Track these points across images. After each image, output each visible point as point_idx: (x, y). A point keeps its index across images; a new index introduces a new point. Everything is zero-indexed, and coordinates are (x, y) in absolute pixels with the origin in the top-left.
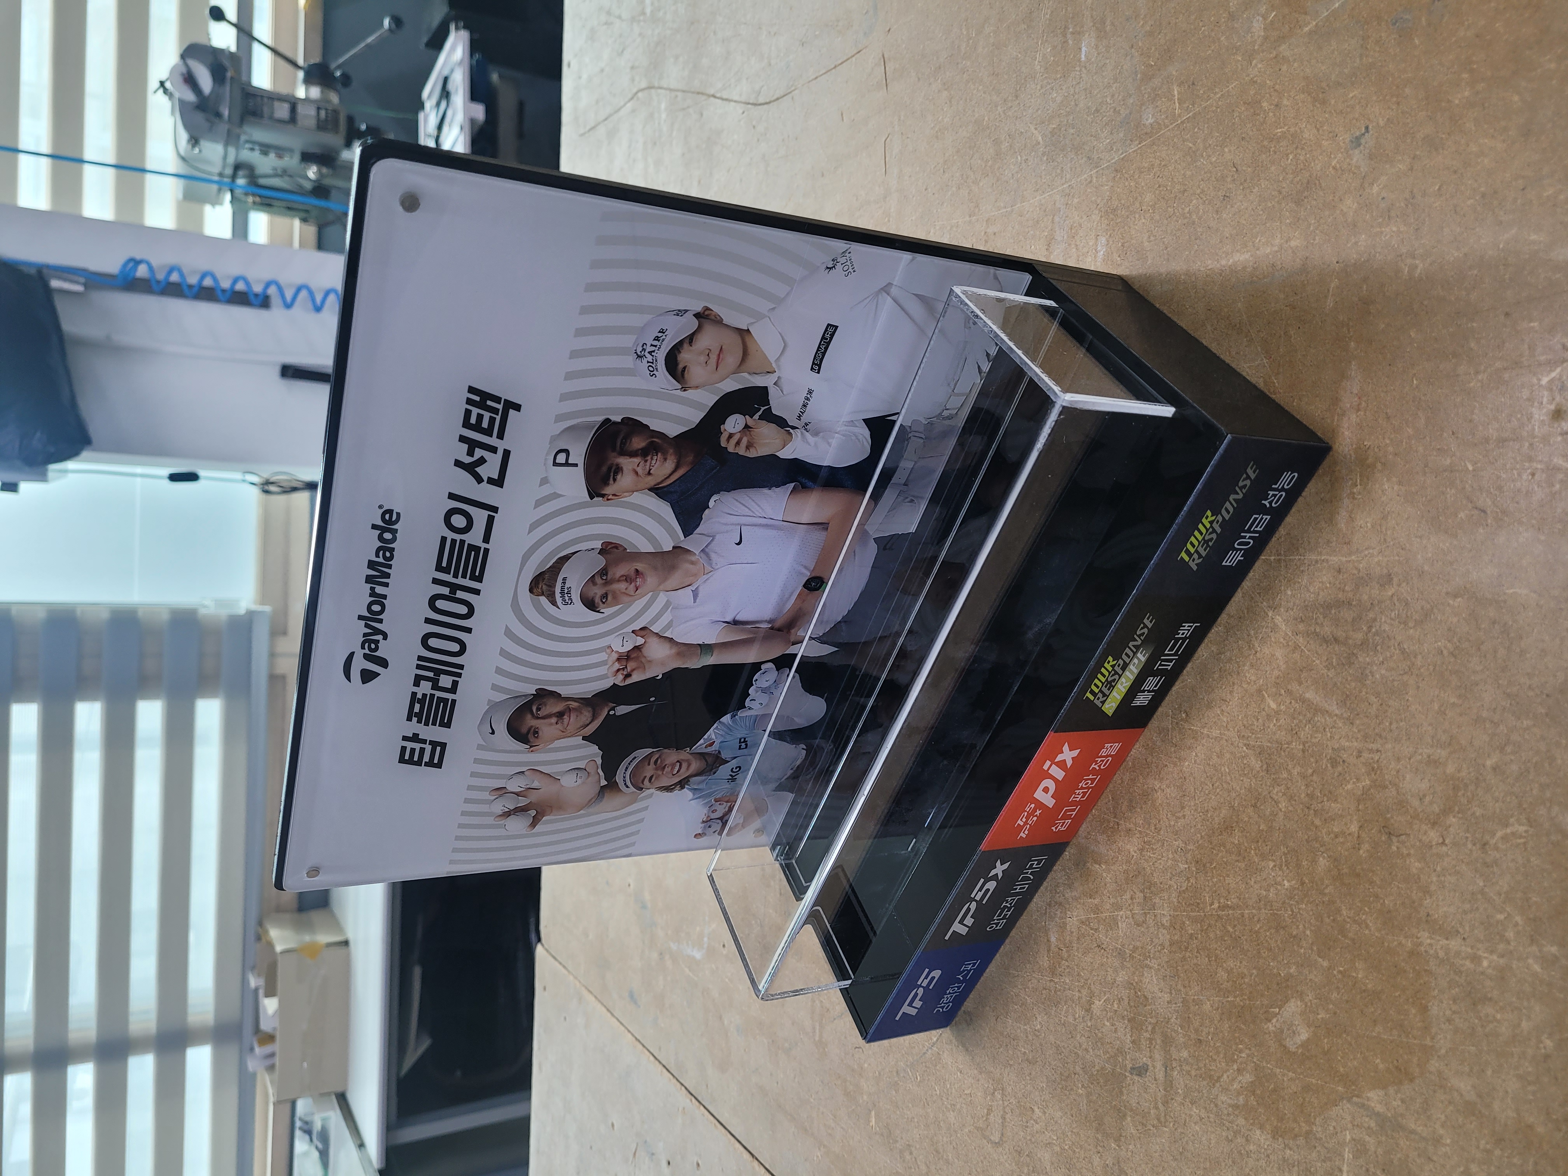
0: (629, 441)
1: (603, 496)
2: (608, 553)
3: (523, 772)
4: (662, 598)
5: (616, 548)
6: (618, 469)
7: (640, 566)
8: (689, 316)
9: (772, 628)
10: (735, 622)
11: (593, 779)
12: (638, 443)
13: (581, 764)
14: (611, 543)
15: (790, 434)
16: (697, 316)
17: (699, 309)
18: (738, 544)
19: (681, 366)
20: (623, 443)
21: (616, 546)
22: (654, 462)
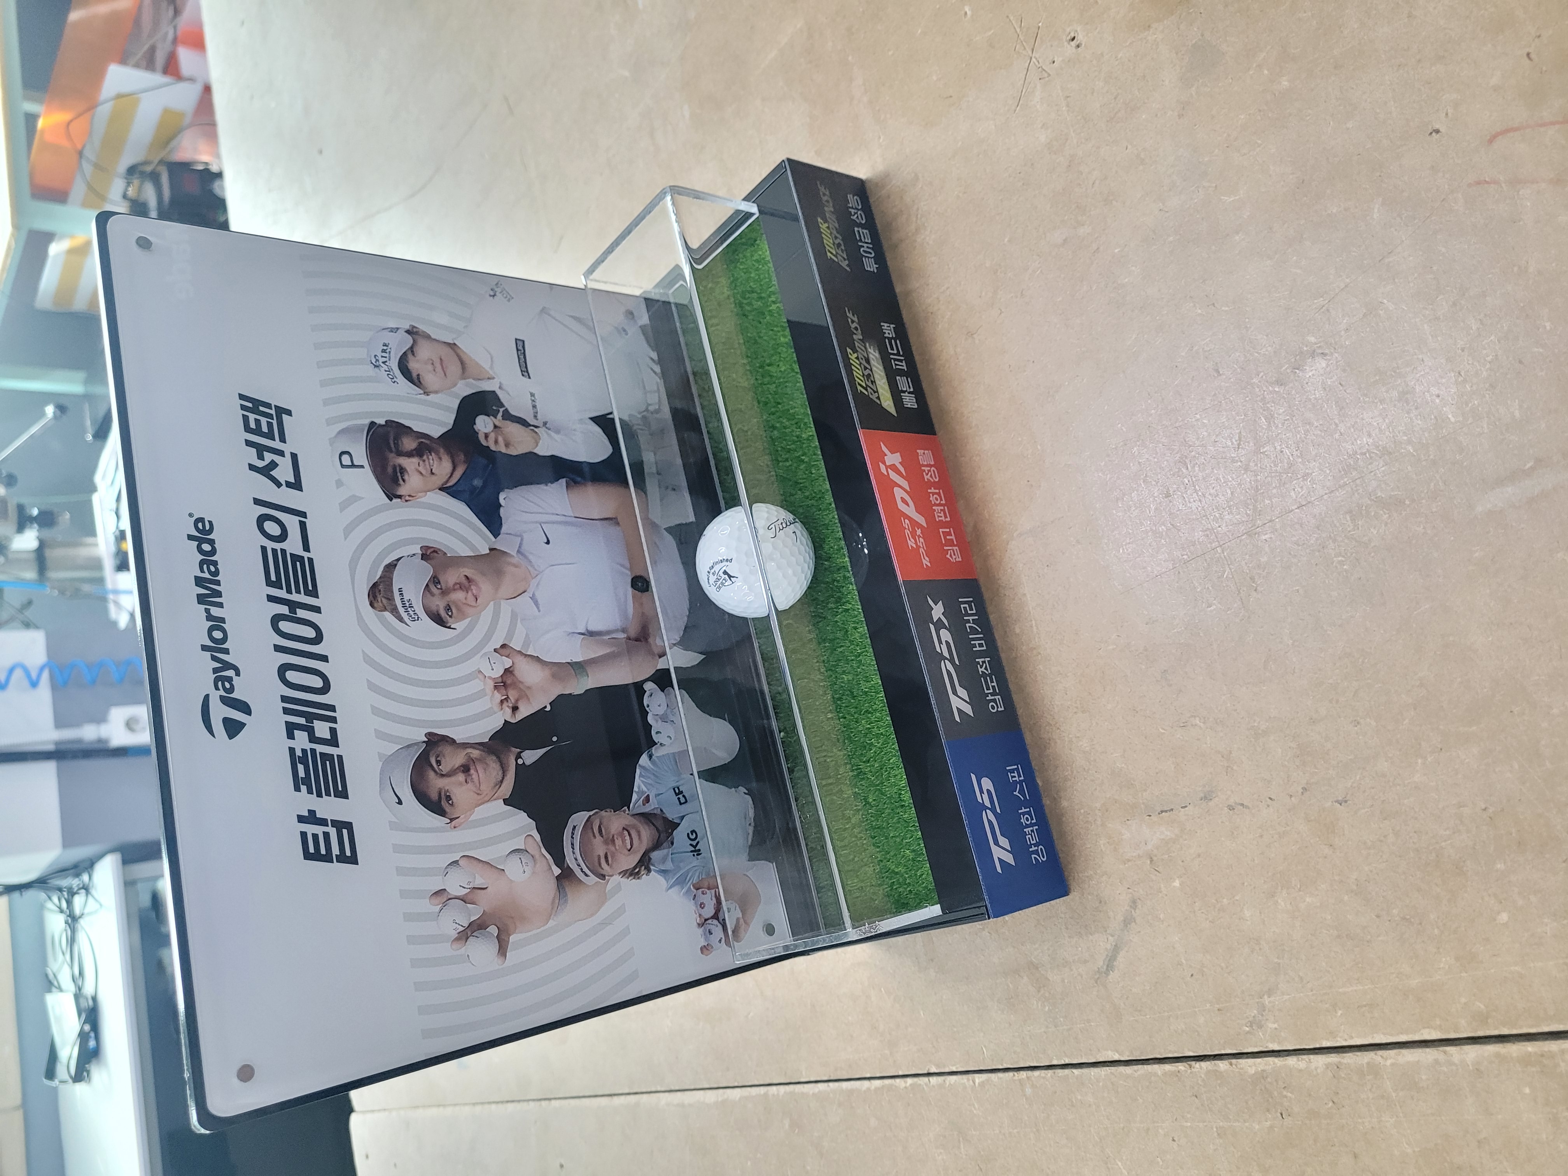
0: (400, 443)
1: (400, 497)
2: (430, 559)
3: (456, 862)
4: (506, 608)
5: (436, 552)
6: (403, 470)
7: (468, 572)
8: (402, 334)
9: (629, 638)
10: (591, 634)
11: (541, 865)
12: (409, 444)
13: (519, 843)
14: (428, 548)
15: (536, 433)
16: (408, 332)
17: (407, 327)
18: (548, 542)
19: (414, 375)
20: (396, 445)
21: (435, 551)
22: (431, 462)
